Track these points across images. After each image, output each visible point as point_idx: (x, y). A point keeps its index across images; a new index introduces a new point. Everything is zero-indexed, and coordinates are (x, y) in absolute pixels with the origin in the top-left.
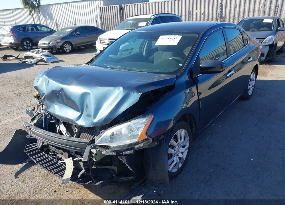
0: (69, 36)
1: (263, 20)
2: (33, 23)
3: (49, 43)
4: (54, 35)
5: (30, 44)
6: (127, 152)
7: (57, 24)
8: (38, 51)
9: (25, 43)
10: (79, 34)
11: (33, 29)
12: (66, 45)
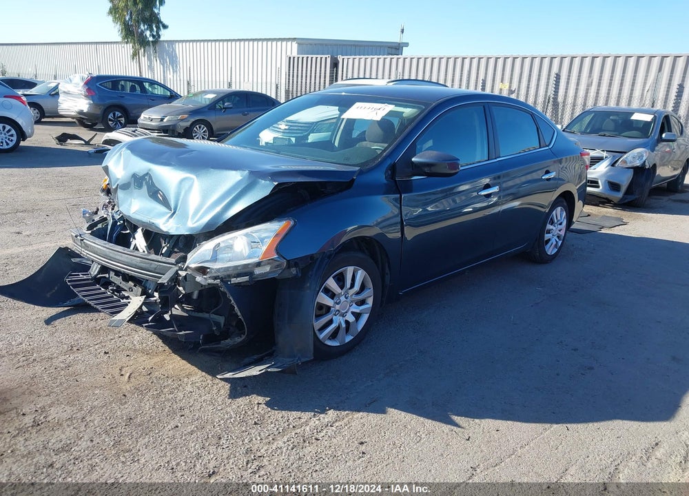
0: (206, 110)
1: (632, 114)
2: (137, 74)
3: (162, 120)
4: (176, 104)
5: (123, 119)
6: (238, 279)
7: (189, 83)
8: (134, 132)
9: (112, 114)
10: (230, 106)
11: (133, 88)
12: (198, 126)
